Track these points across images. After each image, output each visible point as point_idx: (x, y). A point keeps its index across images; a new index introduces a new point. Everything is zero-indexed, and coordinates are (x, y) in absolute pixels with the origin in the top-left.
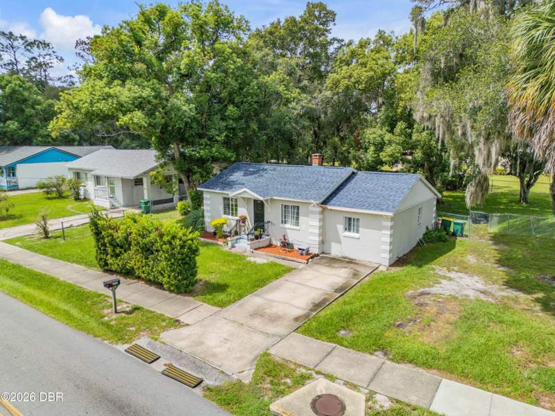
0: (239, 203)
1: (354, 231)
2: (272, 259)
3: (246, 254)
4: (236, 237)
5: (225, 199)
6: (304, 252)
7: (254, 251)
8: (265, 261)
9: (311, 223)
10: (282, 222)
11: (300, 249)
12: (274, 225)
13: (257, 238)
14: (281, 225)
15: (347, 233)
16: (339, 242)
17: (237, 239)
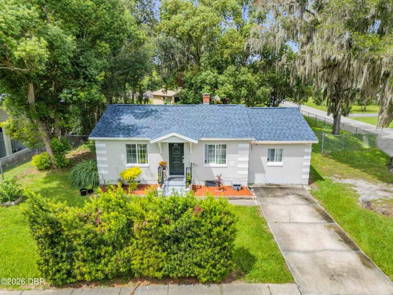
0: (148, 148)
5: (128, 146)
9: (240, 159)
10: (206, 161)
11: (235, 185)
14: (206, 165)
15: (270, 163)
16: (263, 172)
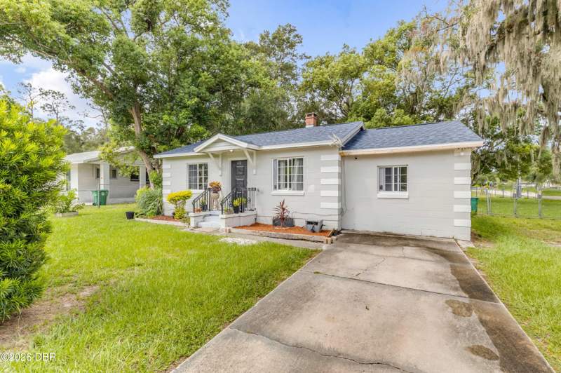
0: (209, 168)
1: (396, 189)
2: (265, 239)
3: (218, 234)
4: (203, 213)
6: (317, 228)
7: (234, 230)
8: (254, 242)
9: (324, 182)
10: (275, 186)
11: (309, 223)
12: (262, 193)
13: (236, 210)
14: (274, 192)
15: (384, 194)
17: (205, 216)
